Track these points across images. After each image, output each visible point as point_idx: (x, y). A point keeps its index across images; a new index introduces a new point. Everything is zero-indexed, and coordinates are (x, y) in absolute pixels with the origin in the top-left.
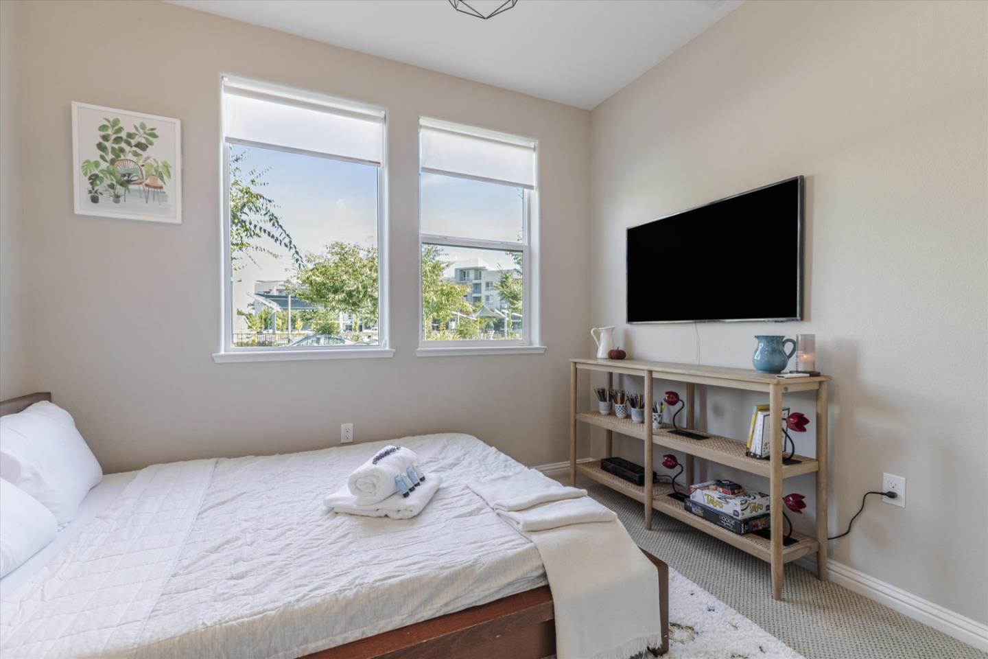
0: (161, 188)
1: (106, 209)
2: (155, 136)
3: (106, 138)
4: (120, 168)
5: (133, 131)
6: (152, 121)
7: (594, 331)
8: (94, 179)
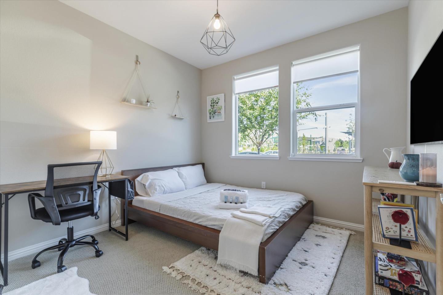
0: (220, 112)
1: (213, 120)
2: (219, 99)
3: (212, 103)
4: (214, 110)
5: (216, 100)
6: (218, 96)
7: (385, 150)
8: (210, 113)
